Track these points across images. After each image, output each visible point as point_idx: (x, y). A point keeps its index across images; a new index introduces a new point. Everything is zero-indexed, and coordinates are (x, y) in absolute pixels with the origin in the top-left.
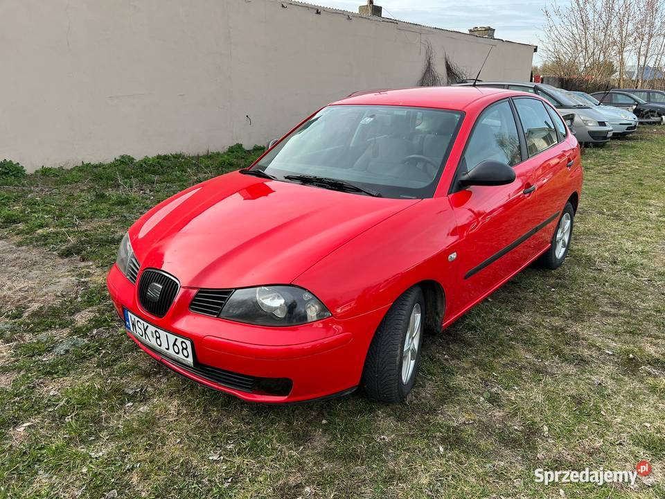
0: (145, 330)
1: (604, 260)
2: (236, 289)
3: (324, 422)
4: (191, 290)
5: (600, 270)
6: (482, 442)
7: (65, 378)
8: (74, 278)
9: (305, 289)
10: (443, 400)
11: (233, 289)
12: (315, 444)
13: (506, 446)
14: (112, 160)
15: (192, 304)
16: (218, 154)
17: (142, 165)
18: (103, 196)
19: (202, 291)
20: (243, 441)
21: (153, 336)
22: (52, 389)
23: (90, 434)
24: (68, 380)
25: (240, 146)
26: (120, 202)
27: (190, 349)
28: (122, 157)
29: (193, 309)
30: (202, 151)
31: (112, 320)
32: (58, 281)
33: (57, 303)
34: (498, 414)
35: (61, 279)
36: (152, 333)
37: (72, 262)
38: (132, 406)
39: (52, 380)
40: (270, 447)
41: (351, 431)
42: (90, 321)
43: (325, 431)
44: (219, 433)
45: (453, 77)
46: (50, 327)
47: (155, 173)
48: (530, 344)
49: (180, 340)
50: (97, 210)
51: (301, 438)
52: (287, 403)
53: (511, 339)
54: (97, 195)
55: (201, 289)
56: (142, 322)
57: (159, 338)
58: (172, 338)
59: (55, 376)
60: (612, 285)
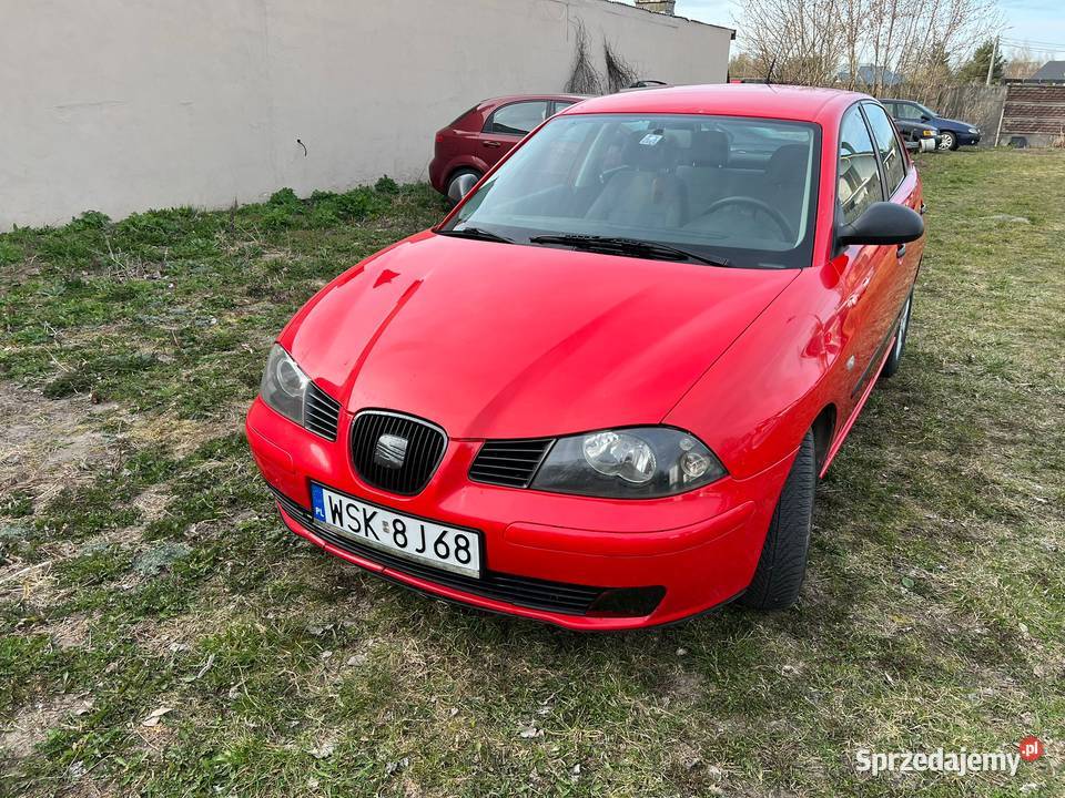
0: (367, 521)
1: (953, 359)
2: (558, 437)
3: (681, 651)
4: (470, 444)
5: (955, 373)
6: (942, 661)
7: (185, 618)
8: (98, 435)
9: (687, 432)
10: (848, 598)
11: (553, 437)
12: (683, 690)
13: (981, 661)
14: (69, 221)
15: (473, 468)
16: (257, 206)
17: (128, 229)
18: (78, 285)
19: (490, 443)
20: (565, 700)
21: (386, 530)
22: (169, 639)
23: (289, 716)
24: (191, 621)
25: (289, 193)
26: (117, 294)
27: (474, 549)
28: (86, 215)
29: (475, 476)
30: (224, 204)
31: (216, 505)
32: (68, 441)
33: (88, 481)
34: (941, 611)
35: (74, 438)
36: (385, 524)
37: (79, 406)
38: (332, 657)
39: (159, 622)
40: (614, 704)
41: (732, 662)
42: (169, 509)
43: (687, 667)
44: (515, 689)
45: (618, 77)
46: (101, 526)
47: (155, 242)
48: (923, 495)
49: (452, 533)
50: (81, 310)
51: (655, 684)
52: (649, 627)
53: (891, 491)
54: (68, 284)
55: (488, 440)
56: (360, 506)
57: (403, 532)
58: (434, 531)
59: (162, 615)
60: (984, 396)
